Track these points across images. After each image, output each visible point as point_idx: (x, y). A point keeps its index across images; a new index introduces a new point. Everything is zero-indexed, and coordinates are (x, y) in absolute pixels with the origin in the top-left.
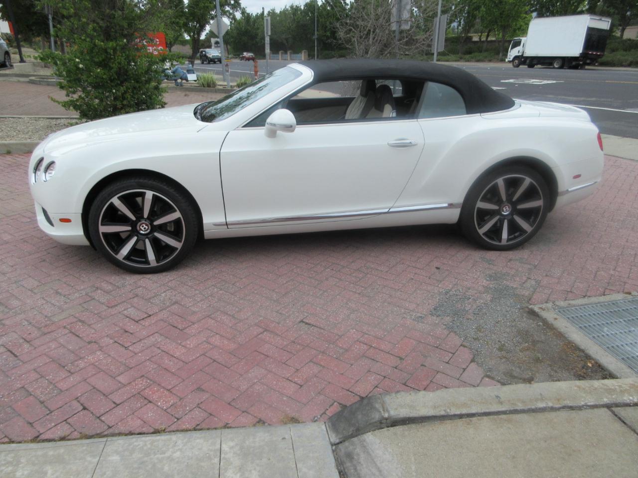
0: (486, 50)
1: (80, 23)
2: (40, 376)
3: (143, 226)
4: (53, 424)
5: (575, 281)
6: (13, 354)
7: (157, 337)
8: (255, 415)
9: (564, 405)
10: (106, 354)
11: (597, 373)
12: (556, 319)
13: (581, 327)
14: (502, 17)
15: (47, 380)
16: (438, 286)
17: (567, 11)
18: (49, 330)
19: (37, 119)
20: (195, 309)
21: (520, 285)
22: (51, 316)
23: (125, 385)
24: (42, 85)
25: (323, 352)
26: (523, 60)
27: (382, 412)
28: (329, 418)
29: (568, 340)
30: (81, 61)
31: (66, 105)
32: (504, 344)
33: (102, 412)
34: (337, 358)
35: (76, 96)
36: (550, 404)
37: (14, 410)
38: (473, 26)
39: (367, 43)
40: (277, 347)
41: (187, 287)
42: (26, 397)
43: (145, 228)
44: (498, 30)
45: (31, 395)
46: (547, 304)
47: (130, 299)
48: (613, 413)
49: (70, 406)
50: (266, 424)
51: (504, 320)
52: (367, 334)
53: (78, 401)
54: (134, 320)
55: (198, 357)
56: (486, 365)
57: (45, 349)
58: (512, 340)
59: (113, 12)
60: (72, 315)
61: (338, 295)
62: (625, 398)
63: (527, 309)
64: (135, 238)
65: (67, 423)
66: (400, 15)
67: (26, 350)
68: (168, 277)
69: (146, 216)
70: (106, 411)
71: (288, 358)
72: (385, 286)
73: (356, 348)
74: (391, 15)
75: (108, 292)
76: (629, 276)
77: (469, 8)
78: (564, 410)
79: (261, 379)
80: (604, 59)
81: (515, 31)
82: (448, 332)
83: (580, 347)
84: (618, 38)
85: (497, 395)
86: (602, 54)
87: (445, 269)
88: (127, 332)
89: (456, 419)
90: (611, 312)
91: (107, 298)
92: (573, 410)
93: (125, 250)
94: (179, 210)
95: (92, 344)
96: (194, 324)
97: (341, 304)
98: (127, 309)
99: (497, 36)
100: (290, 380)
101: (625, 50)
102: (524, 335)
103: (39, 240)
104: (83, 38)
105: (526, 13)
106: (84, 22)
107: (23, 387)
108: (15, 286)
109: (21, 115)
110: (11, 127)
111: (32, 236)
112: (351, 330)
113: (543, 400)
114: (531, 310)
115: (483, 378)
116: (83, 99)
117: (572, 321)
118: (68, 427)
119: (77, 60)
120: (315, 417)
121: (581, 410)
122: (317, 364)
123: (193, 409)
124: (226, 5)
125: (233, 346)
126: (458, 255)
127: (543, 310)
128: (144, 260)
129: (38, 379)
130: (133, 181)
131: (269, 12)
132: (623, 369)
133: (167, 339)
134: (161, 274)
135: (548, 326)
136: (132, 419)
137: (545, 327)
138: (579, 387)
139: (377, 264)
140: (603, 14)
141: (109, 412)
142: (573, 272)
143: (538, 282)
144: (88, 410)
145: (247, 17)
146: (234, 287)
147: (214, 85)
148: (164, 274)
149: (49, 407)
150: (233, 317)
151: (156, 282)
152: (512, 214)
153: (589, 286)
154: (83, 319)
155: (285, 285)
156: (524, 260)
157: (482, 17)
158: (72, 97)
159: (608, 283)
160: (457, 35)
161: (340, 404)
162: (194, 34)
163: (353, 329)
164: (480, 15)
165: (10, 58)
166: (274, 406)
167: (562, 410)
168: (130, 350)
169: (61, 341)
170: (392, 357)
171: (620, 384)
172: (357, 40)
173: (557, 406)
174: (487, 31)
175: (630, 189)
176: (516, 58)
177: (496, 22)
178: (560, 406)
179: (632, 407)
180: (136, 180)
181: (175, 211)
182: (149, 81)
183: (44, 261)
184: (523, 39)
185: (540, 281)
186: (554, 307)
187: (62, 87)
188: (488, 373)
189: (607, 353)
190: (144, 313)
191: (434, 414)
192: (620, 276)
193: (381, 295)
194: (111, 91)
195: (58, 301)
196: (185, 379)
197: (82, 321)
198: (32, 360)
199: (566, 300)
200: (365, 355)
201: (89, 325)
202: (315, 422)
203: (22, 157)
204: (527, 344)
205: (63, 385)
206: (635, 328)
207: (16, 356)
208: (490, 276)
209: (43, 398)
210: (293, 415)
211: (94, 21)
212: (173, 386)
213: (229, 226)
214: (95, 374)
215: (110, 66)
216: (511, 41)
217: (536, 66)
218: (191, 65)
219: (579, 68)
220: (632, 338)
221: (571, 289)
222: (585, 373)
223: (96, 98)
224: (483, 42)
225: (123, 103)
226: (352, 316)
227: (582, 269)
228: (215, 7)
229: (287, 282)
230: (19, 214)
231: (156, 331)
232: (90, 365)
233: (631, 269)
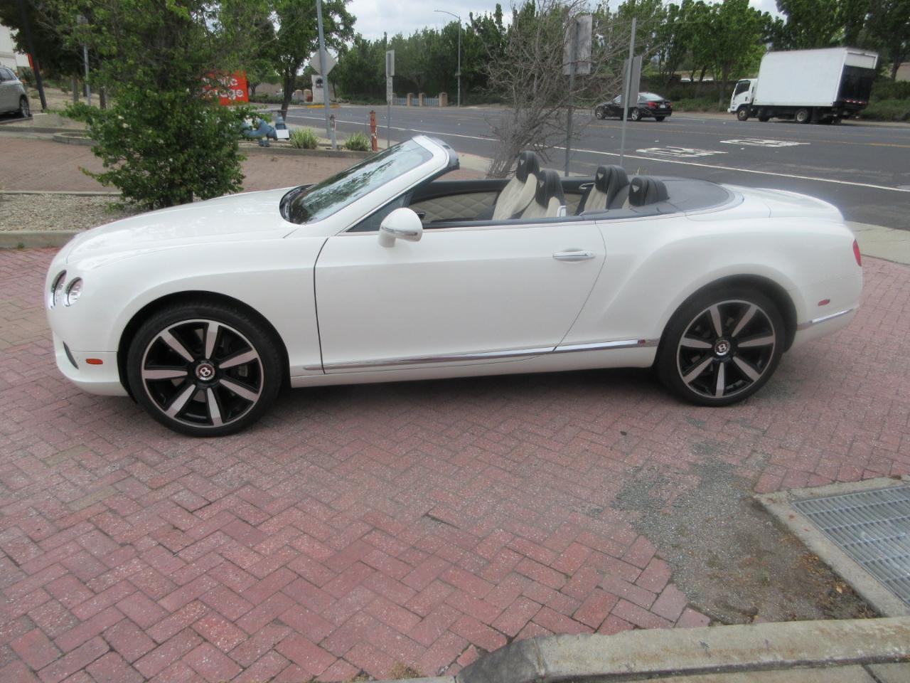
0: (701, 95)
1: (126, 65)
2: (49, 598)
3: (204, 370)
4: (66, 674)
5: (821, 457)
6: (14, 561)
7: (219, 538)
8: (356, 663)
9: (799, 659)
10: (146, 563)
11: (850, 602)
12: (792, 517)
13: (827, 530)
14: (722, 50)
15: (60, 603)
16: (623, 462)
17: (815, 41)
18: (67, 525)
19: (62, 196)
20: (274, 494)
21: (741, 461)
22: (69, 503)
23: (170, 614)
24: (72, 144)
25: (455, 565)
26: (752, 110)
27: (537, 667)
28: (461, 671)
29: (808, 550)
30: (126, 118)
31: (104, 179)
32: (716, 556)
33: (137, 655)
34: (475, 574)
35: (117, 167)
36: (780, 658)
37: (12, 649)
38: (682, 60)
39: (529, 93)
40: (390, 556)
41: (265, 458)
42: (30, 630)
43: (206, 373)
44: (716, 67)
45: (36, 627)
46: (780, 493)
47: (183, 476)
48: (870, 672)
49: (91, 646)
50: (371, 678)
51: (716, 516)
52: (519, 536)
53: (104, 639)
54: (187, 510)
55: (277, 569)
56: (689, 589)
57: (59, 555)
58: (729, 549)
59: (171, 51)
60: (100, 501)
61: (479, 473)
62: (888, 649)
63: (750, 501)
64: (192, 388)
65: (86, 672)
66: (576, 54)
67: (33, 556)
68: (238, 442)
69: (208, 355)
70: (142, 654)
71: (405, 573)
72: (547, 461)
73: (503, 558)
74: (564, 54)
75: (152, 466)
76: (898, 450)
77: (676, 36)
78: (800, 667)
79: (365, 607)
80: (868, 110)
81: (741, 68)
82: (636, 535)
83: (826, 562)
84: (888, 79)
85: (703, 642)
86: (865, 103)
87: (634, 434)
88: (177, 528)
89: (642, 679)
90: (871, 507)
91: (150, 474)
92: (812, 667)
93: (178, 404)
94: (255, 347)
95: (127, 547)
96: (272, 517)
97: (484, 488)
98: (179, 492)
99: (715, 75)
100: (407, 609)
101: (899, 98)
102: (745, 540)
103: (59, 384)
104: (129, 86)
105: (757, 43)
106: (131, 65)
107: (25, 614)
108: (21, 454)
109: (40, 189)
110: (25, 209)
111: (49, 376)
112: (497, 530)
113: (768, 650)
114: (757, 502)
115: (684, 609)
116: (128, 170)
117: (815, 521)
118: (87, 679)
119: (120, 117)
120: (440, 668)
121: (825, 668)
122: (446, 583)
123: (267, 653)
124: (332, 31)
125: (327, 553)
126: (653, 414)
127: (774, 503)
128: (205, 417)
129: (48, 602)
130: (190, 307)
131: (394, 39)
132: (887, 599)
133: (234, 541)
134: (229, 437)
135: (780, 528)
136: (179, 667)
137: (776, 529)
138: (822, 631)
139: (537, 425)
140: (866, 46)
141: (145, 657)
142: (818, 443)
143: (768, 458)
144: (116, 652)
145: (362, 45)
146: (332, 459)
147: (314, 145)
148: (233, 438)
149: (61, 647)
150: (328, 505)
151: (221, 451)
152: (730, 354)
153: (841, 466)
154: (115, 508)
155: (405, 457)
156: (748, 422)
157: (695, 48)
158: (112, 168)
159: (869, 461)
160: (658, 73)
161: (478, 648)
162: (287, 70)
163: (499, 528)
164: (691, 47)
165: (28, 105)
166: (382, 649)
167: (797, 666)
168: (180, 558)
169: (83, 542)
170: (554, 574)
171: (881, 627)
172: (516, 88)
173: (789, 661)
174: (702, 67)
175: (903, 311)
176: (742, 107)
177: (715, 56)
178: (794, 660)
179: (898, 665)
180: (195, 307)
181: (250, 349)
182: (220, 146)
183: (63, 415)
184: (753, 81)
185: (771, 455)
186: (789, 497)
187: (98, 154)
188: (692, 602)
189: (864, 573)
190: (203, 499)
191: (612, 672)
192: (885, 450)
193: (540, 474)
194: (167, 160)
195: (81, 479)
196: (256, 604)
197: (113, 510)
198: (40, 571)
199: (807, 487)
200: (515, 569)
201: (123, 517)
202: (440, 676)
203: (40, 254)
204: (749, 556)
205: (82, 612)
206: (906, 533)
207: (17, 565)
208: (699, 447)
209: (53, 632)
210: (409, 664)
211: (145, 63)
212: (238, 616)
213: (326, 371)
214: (129, 595)
215: (166, 125)
216: (735, 83)
217: (770, 119)
218: (281, 118)
219: (833, 122)
220: (902, 550)
221: (815, 469)
222: (832, 603)
223: (146, 168)
224: (696, 83)
225: (184, 176)
226: (500, 508)
227: (832, 437)
228: (317, 34)
229: (407, 453)
230: (31, 342)
231: (219, 528)
232: (121, 581)
233: (902, 438)
